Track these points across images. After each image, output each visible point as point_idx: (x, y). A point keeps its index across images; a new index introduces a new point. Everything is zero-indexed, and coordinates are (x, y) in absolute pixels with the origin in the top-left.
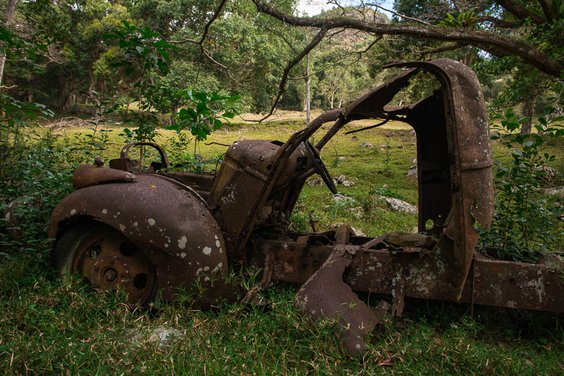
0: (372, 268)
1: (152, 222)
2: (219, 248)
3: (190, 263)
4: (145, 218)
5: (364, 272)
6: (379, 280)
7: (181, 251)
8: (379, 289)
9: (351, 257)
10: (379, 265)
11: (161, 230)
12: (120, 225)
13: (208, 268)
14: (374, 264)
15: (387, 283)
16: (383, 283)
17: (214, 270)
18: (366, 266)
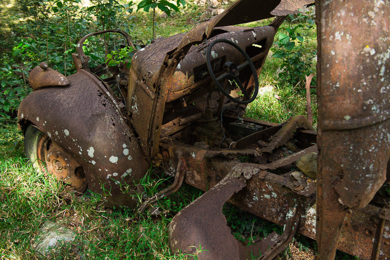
0: (267, 196)
1: (67, 132)
2: (128, 156)
3: (100, 170)
4: (62, 129)
5: (260, 198)
6: (274, 210)
7: (91, 159)
8: (273, 218)
9: (245, 181)
10: (274, 195)
11: (74, 140)
12: (48, 132)
13: (117, 174)
14: (270, 193)
15: (282, 215)
16: (278, 214)
17: (123, 176)
18: (262, 193)
